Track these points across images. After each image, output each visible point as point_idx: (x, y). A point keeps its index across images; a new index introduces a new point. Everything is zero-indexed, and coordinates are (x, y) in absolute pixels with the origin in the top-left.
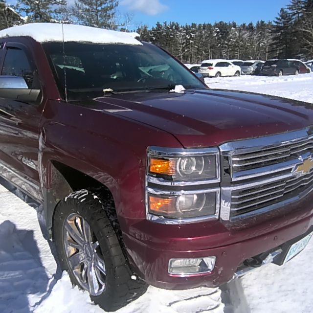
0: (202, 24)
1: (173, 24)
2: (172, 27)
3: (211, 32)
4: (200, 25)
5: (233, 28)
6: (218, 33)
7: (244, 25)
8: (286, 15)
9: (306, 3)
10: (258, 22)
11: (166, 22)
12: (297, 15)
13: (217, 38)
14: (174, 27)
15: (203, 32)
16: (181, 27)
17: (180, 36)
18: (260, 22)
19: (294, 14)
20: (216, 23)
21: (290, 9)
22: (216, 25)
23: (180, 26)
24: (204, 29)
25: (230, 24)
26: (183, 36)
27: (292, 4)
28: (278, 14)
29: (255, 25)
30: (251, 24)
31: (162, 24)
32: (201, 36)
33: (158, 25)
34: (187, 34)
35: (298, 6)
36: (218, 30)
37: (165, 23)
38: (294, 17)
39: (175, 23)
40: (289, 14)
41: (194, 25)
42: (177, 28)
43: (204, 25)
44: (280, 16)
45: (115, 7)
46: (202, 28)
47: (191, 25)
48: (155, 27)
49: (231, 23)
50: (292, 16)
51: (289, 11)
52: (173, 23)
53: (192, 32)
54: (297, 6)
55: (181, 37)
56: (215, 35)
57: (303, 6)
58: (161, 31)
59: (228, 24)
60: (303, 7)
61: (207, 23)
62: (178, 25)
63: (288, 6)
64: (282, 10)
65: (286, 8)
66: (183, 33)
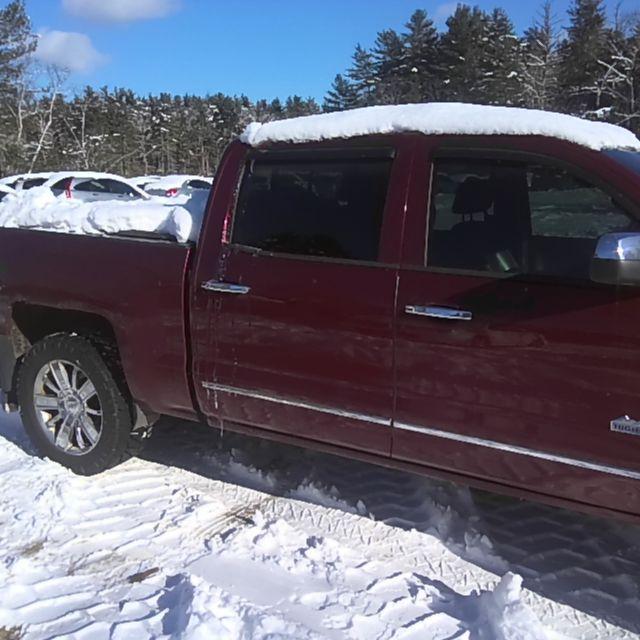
0: (182, 96)
1: (122, 93)
2: (121, 98)
3: (202, 112)
4: (177, 97)
5: (243, 109)
6: (216, 115)
7: (264, 102)
8: (347, 88)
9: (380, 67)
10: (289, 98)
11: (106, 87)
12: (366, 89)
13: (214, 125)
14: (124, 99)
15: (186, 112)
16: (139, 99)
17: (139, 118)
18: (292, 99)
19: (362, 87)
20: (208, 96)
21: (352, 76)
22: (211, 100)
23: (135, 97)
24: (186, 105)
25: (237, 99)
26: (145, 118)
27: (356, 68)
28: (333, 85)
29: (283, 104)
30: (276, 102)
31: (97, 90)
32: (183, 120)
33: (89, 92)
34: (153, 114)
35: (368, 73)
36: (216, 110)
37: (105, 89)
38: (361, 92)
39: (126, 90)
40: (353, 85)
41: (165, 98)
42: (130, 100)
43: (186, 98)
44: (337, 89)
45: (29, 51)
46: (182, 104)
47: (159, 98)
48: (82, 96)
49: (239, 96)
50: (357, 90)
51: (352, 81)
52: (122, 90)
53: (163, 111)
54: (365, 71)
55: (142, 120)
56: (211, 119)
57: (375, 72)
58: (98, 105)
59: (233, 99)
60: (375, 75)
61: (190, 95)
62: (132, 96)
63: (350, 70)
64: (338, 78)
65: (347, 73)
66: (145, 111)
